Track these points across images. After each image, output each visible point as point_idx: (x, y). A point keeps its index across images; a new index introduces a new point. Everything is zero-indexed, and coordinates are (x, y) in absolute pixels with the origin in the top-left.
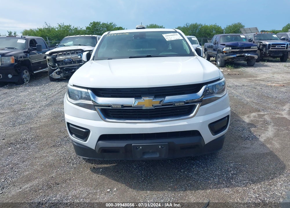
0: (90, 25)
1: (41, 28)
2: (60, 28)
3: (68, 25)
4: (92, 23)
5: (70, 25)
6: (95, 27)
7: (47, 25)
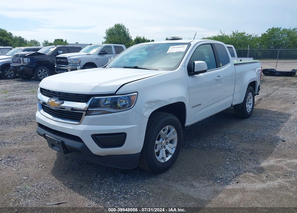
0: (266, 32)
1: (216, 36)
2: (234, 36)
3: (243, 32)
4: (271, 29)
5: (245, 32)
6: (273, 34)
7: (221, 33)
